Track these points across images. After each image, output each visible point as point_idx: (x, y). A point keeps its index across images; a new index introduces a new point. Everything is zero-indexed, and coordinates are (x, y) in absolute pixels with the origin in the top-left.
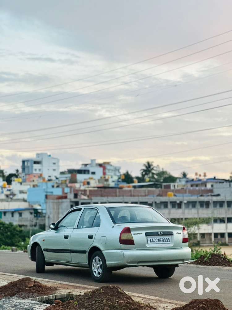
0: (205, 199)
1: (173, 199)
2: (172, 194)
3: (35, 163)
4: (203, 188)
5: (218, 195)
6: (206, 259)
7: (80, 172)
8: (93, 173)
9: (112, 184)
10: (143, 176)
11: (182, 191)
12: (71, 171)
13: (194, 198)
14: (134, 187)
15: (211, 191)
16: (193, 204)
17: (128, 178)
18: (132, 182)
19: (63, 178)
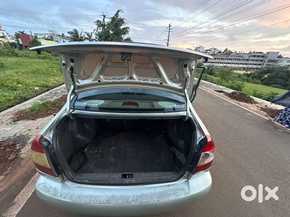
0: (239, 58)
1: (230, 58)
2: (230, 56)
3: (199, 48)
4: (240, 55)
5: (244, 57)
6: (236, 95)
7: (209, 50)
8: (212, 51)
9: (215, 53)
10: (224, 52)
11: (234, 56)
12: (206, 50)
13: (236, 58)
14: (221, 54)
15: (242, 56)
16: (236, 59)
17: (220, 52)
18: (221, 53)
19: (204, 51)
